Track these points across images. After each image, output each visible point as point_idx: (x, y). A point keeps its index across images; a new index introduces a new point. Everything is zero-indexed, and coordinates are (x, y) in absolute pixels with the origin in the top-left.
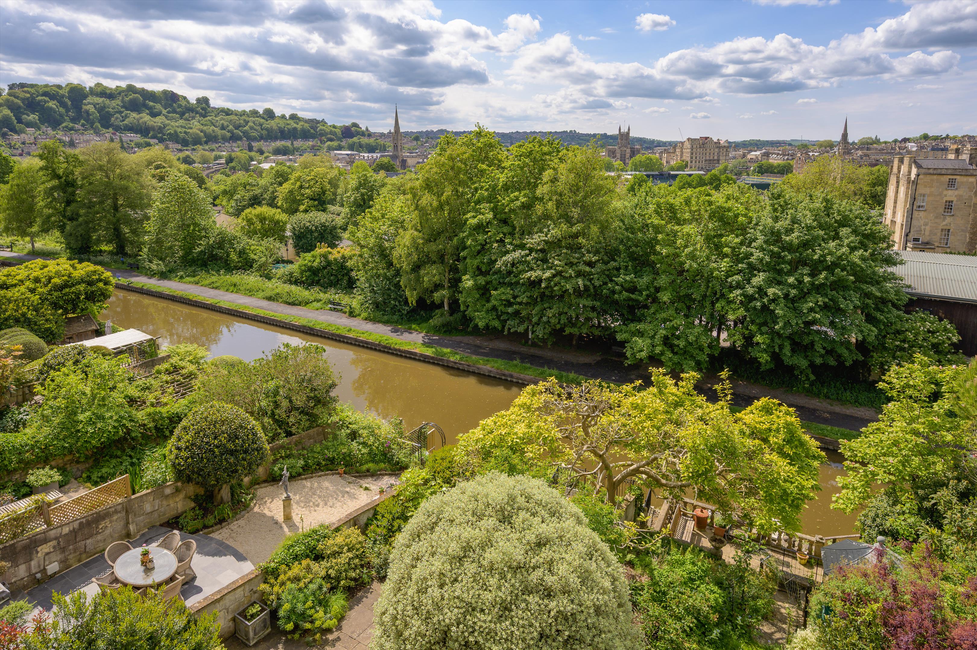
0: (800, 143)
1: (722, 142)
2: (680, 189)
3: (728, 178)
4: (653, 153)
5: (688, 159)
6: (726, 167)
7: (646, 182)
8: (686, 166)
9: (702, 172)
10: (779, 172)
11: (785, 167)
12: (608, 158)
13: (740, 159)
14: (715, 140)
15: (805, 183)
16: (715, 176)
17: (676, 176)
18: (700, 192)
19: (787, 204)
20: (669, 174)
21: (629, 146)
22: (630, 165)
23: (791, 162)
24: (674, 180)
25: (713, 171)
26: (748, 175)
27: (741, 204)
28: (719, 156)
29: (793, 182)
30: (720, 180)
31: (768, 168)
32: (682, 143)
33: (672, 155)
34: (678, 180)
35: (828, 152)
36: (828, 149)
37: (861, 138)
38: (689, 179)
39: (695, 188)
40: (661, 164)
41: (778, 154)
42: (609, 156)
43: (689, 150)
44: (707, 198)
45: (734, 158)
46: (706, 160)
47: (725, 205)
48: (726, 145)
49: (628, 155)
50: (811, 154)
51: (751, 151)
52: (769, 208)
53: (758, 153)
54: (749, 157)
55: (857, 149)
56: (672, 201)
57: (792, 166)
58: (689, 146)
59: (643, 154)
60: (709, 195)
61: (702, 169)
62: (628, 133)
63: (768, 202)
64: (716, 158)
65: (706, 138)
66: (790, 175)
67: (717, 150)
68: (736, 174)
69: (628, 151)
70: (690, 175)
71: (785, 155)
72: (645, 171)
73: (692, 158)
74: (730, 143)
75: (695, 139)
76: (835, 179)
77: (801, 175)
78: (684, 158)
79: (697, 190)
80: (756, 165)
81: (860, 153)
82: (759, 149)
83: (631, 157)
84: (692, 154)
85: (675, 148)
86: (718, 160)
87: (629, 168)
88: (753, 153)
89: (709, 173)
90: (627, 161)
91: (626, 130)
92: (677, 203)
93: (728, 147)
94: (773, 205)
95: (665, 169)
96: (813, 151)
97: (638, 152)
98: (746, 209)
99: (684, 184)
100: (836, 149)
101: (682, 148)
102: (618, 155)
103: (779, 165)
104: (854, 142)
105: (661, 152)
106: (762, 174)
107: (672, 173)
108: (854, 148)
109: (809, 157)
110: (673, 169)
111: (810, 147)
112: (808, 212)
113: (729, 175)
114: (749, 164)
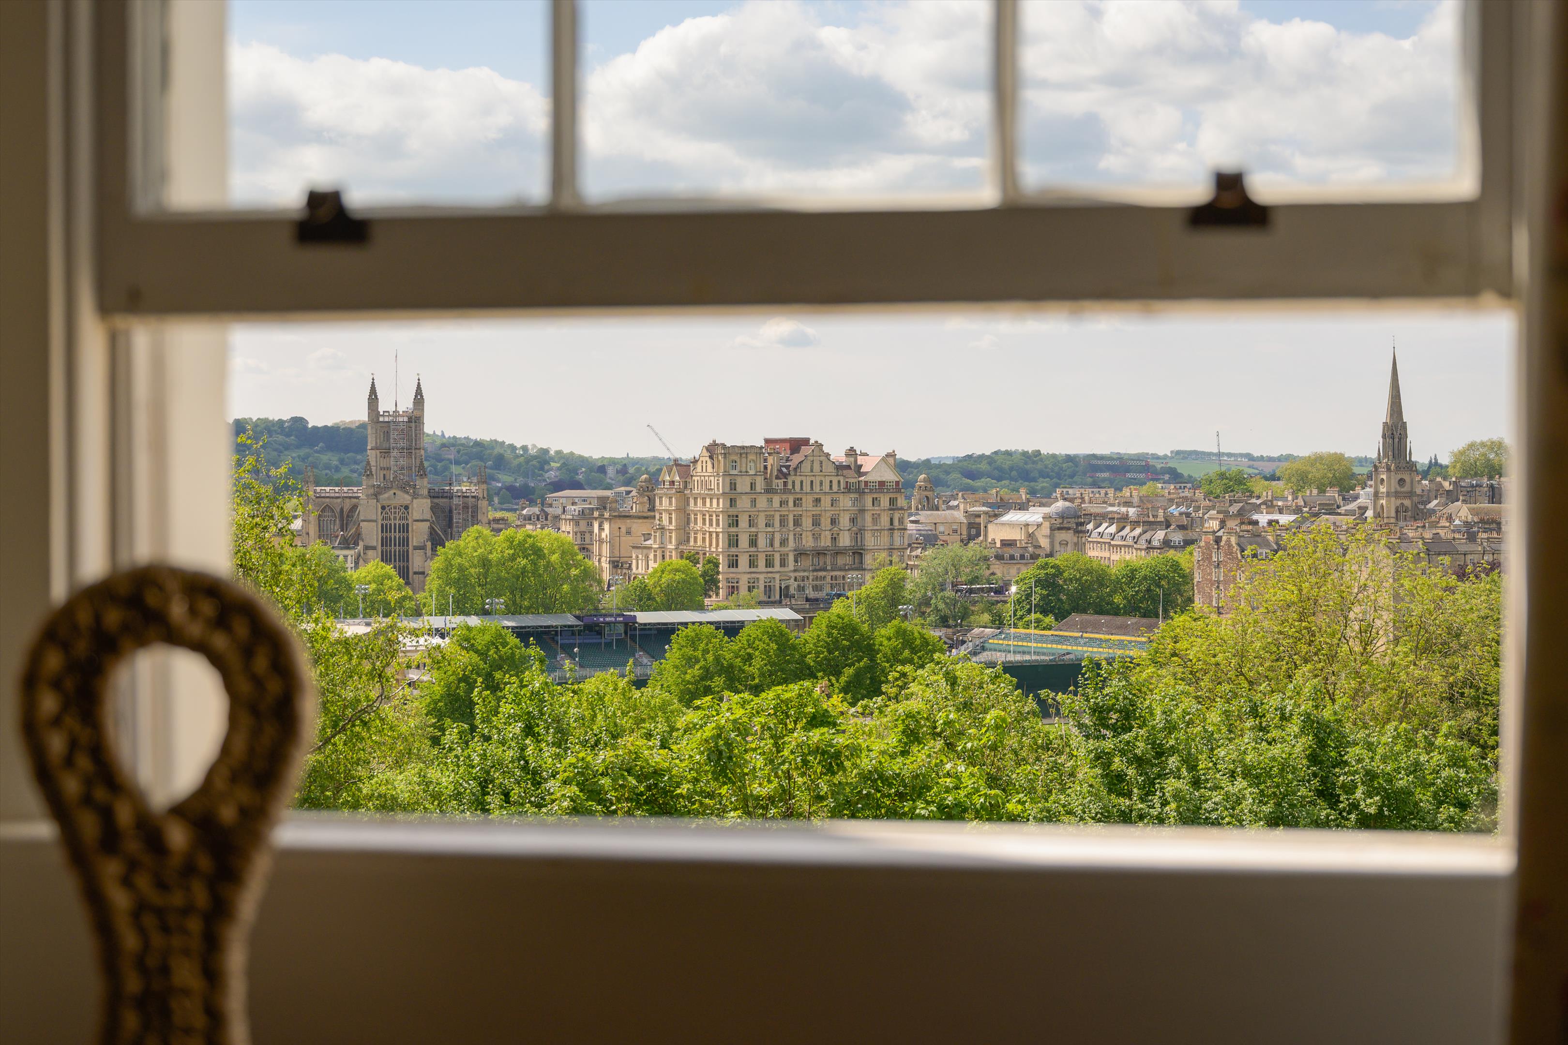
0: (1213, 469)
1: (867, 465)
2: (689, 697)
3: (906, 639)
4: (544, 519)
5: (717, 549)
6: (896, 585)
7: (517, 665)
8: (710, 582)
9: (785, 614)
10: (1132, 608)
11: (1156, 579)
12: (317, 547)
13: (955, 547)
14: (838, 454)
15: (1242, 655)
16: (849, 629)
17: (665, 632)
18: (782, 710)
19: (1161, 753)
20: (630, 624)
21: (423, 485)
22: (433, 583)
23: (1183, 558)
24: (658, 654)
25: (838, 607)
26: (998, 622)
27: (971, 758)
28: (858, 534)
29: (1194, 649)
30: (870, 650)
31: (1085, 589)
32: (684, 468)
33: (639, 528)
34: (674, 653)
35: (1331, 510)
36: (1332, 493)
37: (1460, 445)
38: (730, 649)
39: (757, 690)
40: (588, 575)
41: (1123, 521)
42: (324, 535)
43: (718, 505)
44: (816, 735)
45: (930, 540)
46: (800, 554)
47: (895, 766)
48: (890, 476)
49: (419, 533)
50: (1263, 519)
51: (1002, 506)
52: (1088, 773)
53: (1034, 515)
54: (997, 533)
55: (1451, 497)
56: (657, 758)
57: (1187, 578)
58: (718, 484)
59: (497, 525)
60: (820, 720)
61: (783, 597)
62: (415, 419)
63: (1082, 747)
64: (845, 540)
65: (796, 445)
66: (1180, 620)
67: (846, 502)
68: (943, 622)
69: (421, 508)
70: (732, 629)
71: (1151, 525)
72: (513, 610)
73: (733, 541)
74: (903, 466)
75: (744, 451)
76: (1367, 635)
77: (1226, 620)
78: (696, 543)
79: (769, 696)
80: (1029, 571)
81: (1462, 512)
82: (1042, 497)
83: (437, 541)
84: (734, 521)
85: (649, 490)
86: (858, 553)
87: (429, 596)
88: (1012, 516)
89: (822, 619)
90: (416, 561)
91: (406, 404)
92: (681, 768)
93: (898, 487)
94: (1102, 759)
95: (611, 601)
96: (1270, 505)
97: (472, 515)
98: (993, 781)
99: (707, 675)
100: (1364, 496)
101: (683, 494)
102: (371, 533)
103: (1132, 574)
104: (1434, 464)
105: (585, 516)
106: (1061, 616)
107: (644, 617)
108: (1438, 491)
109: (1257, 537)
110: (646, 600)
111: (1259, 486)
112: (1241, 783)
113: (914, 626)
114: (998, 569)
